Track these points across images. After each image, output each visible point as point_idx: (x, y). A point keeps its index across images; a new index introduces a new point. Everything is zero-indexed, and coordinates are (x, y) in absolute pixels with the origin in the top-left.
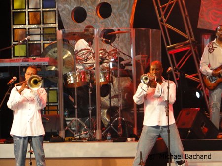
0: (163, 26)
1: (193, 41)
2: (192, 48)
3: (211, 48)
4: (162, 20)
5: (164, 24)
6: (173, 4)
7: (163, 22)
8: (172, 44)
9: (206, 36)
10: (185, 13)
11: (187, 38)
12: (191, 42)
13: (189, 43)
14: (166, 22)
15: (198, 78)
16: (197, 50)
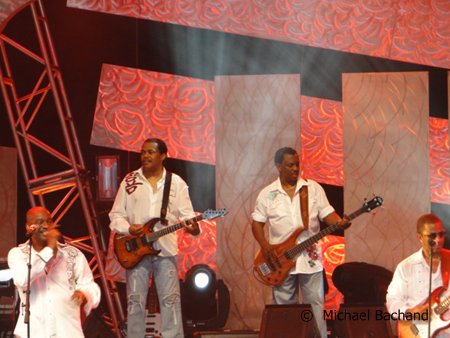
0: (22, 139)
1: (80, 171)
2: (80, 185)
3: (131, 183)
4: (19, 128)
5: (24, 135)
6: (41, 95)
7: (22, 132)
8: (39, 176)
9: (108, 161)
10: (65, 114)
11: (70, 164)
12: (77, 172)
13: (73, 175)
14: (27, 132)
15: (91, 245)
16: (88, 188)
